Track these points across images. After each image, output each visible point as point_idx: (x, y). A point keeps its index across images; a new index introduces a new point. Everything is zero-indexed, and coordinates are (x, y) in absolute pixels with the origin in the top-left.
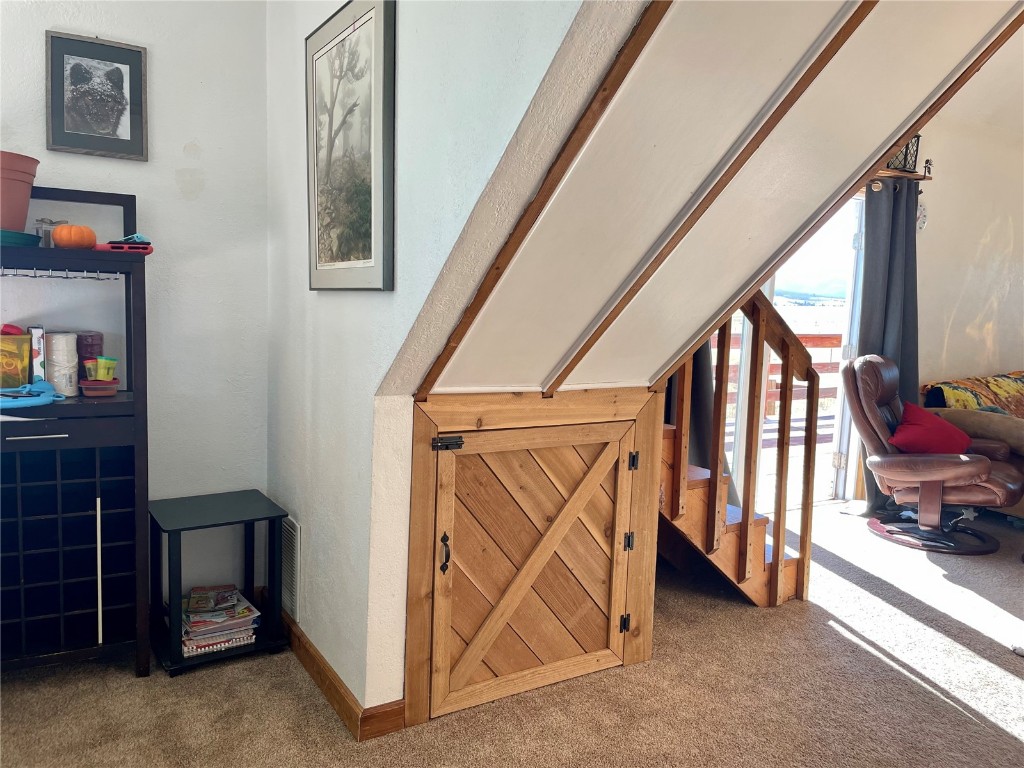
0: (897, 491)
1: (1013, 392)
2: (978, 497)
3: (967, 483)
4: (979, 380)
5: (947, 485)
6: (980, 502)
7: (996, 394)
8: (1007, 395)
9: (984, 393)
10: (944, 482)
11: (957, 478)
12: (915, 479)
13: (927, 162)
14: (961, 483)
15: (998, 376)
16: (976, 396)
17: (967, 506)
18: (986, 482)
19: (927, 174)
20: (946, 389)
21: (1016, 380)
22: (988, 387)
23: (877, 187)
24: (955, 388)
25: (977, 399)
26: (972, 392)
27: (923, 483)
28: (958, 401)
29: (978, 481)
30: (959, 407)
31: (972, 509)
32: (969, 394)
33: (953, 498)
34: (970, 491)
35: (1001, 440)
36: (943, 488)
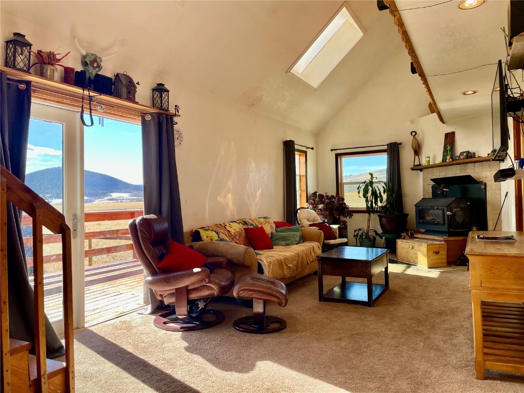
0: (165, 296)
1: (238, 230)
2: (206, 293)
3: (199, 285)
4: (221, 225)
5: (190, 288)
6: (207, 296)
7: (229, 231)
8: (235, 231)
9: (222, 231)
10: (187, 286)
11: (194, 284)
12: (171, 288)
13: (176, 106)
14: (196, 286)
15: (232, 222)
16: (217, 233)
17: (199, 300)
18: (208, 283)
19: (177, 113)
20: (201, 231)
21: (239, 223)
22: (225, 228)
23: (148, 118)
24: (207, 230)
25: (218, 235)
26: (215, 232)
27: (177, 289)
28: (207, 237)
29: (204, 283)
30: (208, 240)
31: (202, 301)
32: (214, 232)
33: (193, 296)
34: (201, 290)
35: (223, 256)
36: (188, 290)
